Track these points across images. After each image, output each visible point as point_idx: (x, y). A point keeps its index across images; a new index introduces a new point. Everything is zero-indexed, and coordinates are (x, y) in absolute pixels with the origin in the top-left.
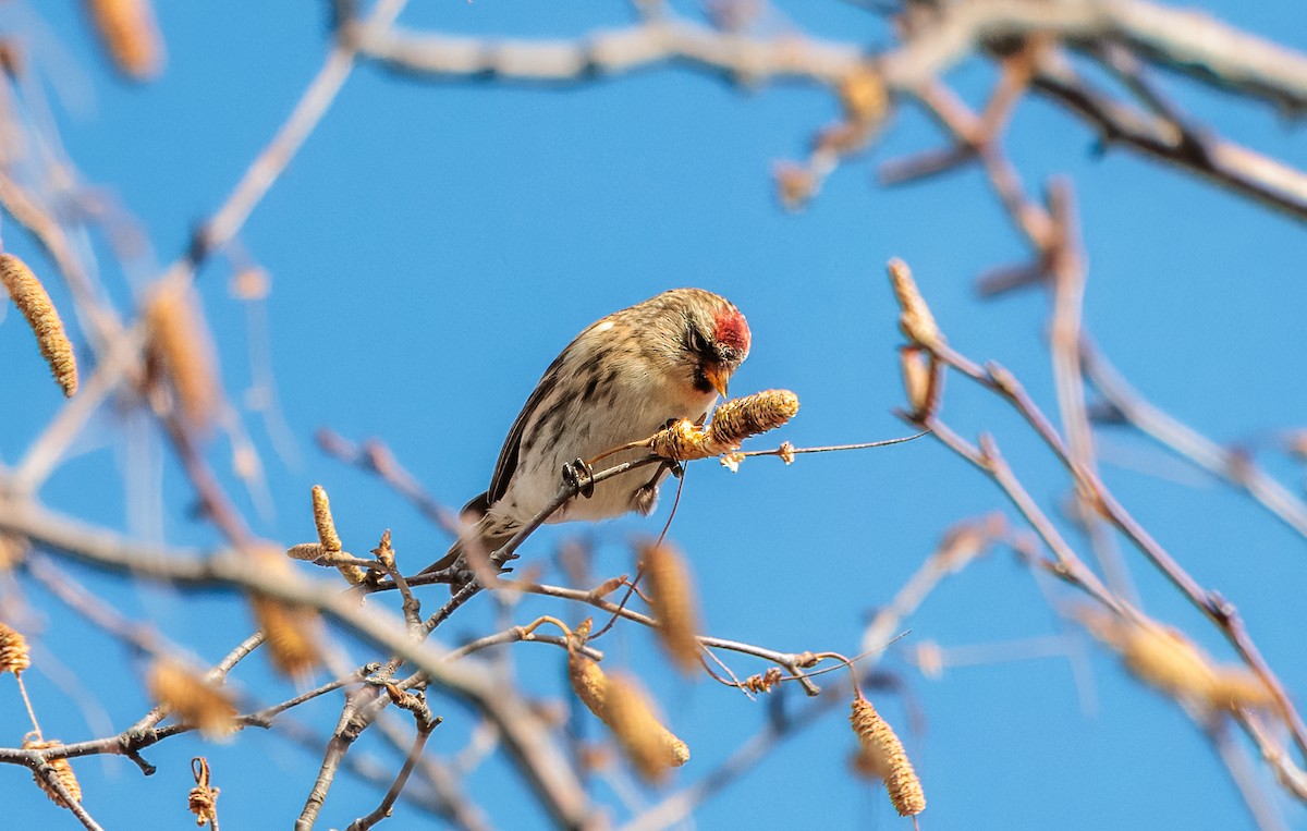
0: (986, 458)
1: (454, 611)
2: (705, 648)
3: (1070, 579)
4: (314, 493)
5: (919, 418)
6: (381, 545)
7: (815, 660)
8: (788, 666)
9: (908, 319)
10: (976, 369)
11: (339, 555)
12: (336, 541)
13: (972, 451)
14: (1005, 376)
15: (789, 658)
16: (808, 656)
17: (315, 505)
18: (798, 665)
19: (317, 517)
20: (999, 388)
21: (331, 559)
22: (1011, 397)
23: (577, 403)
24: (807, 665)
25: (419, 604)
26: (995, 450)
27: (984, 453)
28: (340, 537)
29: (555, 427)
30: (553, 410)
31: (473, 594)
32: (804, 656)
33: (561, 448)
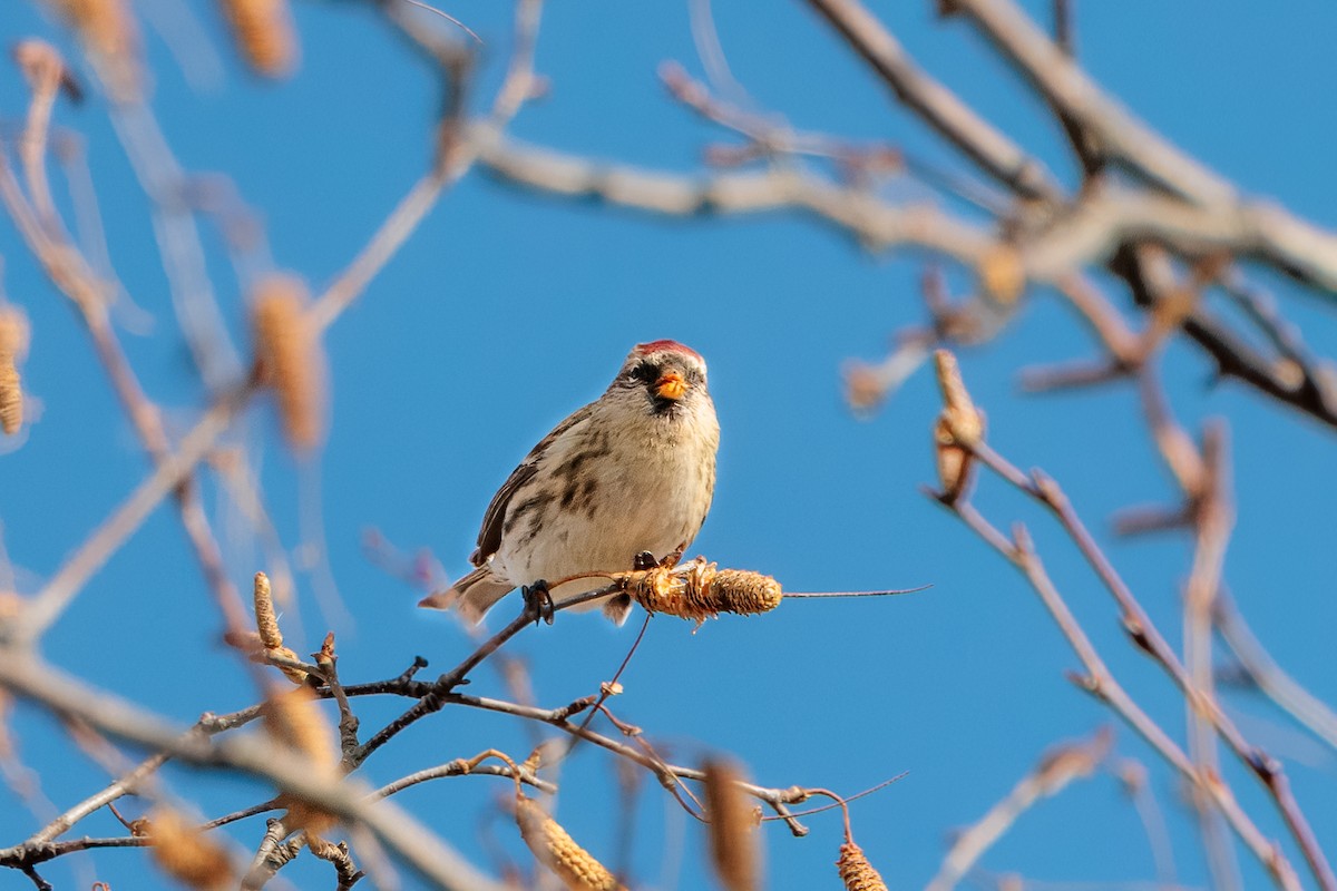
0: (1019, 550)
1: (394, 736)
2: (678, 779)
3: (1099, 695)
4: (256, 580)
5: (949, 499)
6: (323, 648)
7: (802, 796)
8: (773, 803)
9: (949, 414)
10: (1019, 476)
11: (278, 653)
12: (277, 636)
13: (1003, 542)
14: (1050, 487)
15: (773, 793)
16: (797, 791)
17: (256, 593)
18: (784, 802)
19: (257, 608)
20: (1043, 498)
21: (268, 657)
22: (1056, 510)
23: (554, 506)
24: (795, 800)
25: (358, 723)
26: (1028, 544)
27: (1017, 546)
28: (281, 632)
29: (533, 522)
30: (532, 503)
31: (418, 717)
32: (792, 791)
33: (539, 544)
